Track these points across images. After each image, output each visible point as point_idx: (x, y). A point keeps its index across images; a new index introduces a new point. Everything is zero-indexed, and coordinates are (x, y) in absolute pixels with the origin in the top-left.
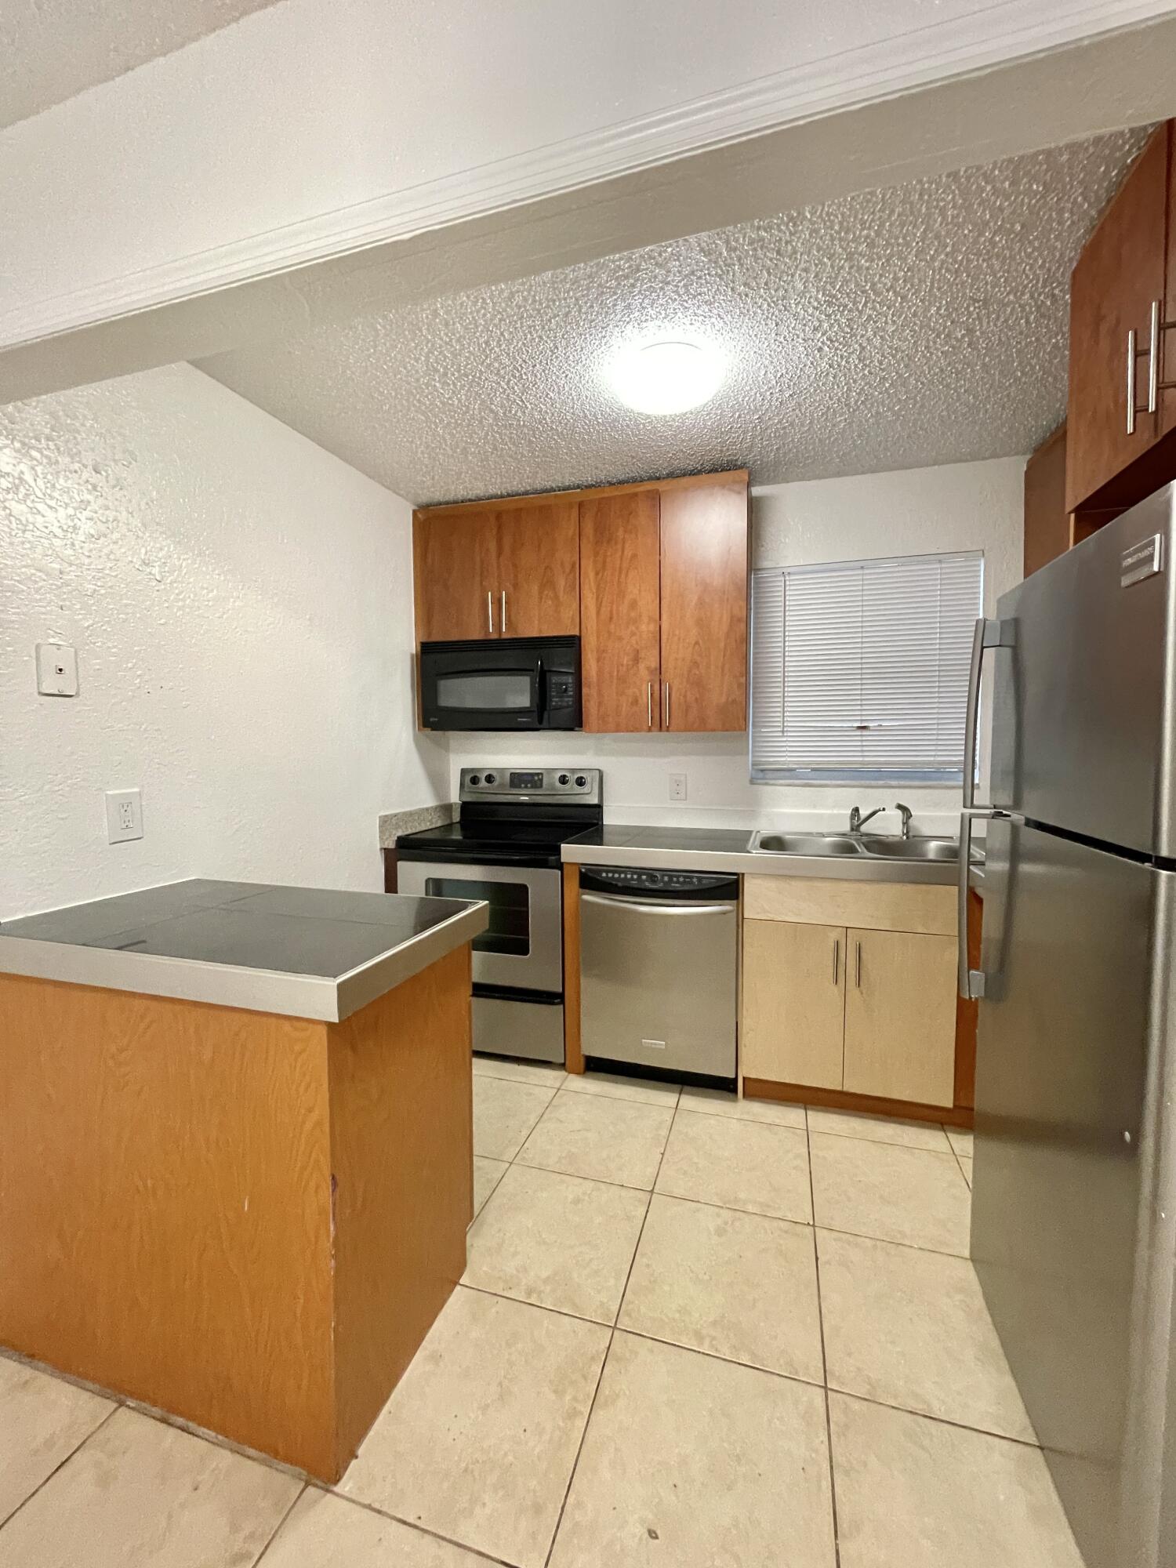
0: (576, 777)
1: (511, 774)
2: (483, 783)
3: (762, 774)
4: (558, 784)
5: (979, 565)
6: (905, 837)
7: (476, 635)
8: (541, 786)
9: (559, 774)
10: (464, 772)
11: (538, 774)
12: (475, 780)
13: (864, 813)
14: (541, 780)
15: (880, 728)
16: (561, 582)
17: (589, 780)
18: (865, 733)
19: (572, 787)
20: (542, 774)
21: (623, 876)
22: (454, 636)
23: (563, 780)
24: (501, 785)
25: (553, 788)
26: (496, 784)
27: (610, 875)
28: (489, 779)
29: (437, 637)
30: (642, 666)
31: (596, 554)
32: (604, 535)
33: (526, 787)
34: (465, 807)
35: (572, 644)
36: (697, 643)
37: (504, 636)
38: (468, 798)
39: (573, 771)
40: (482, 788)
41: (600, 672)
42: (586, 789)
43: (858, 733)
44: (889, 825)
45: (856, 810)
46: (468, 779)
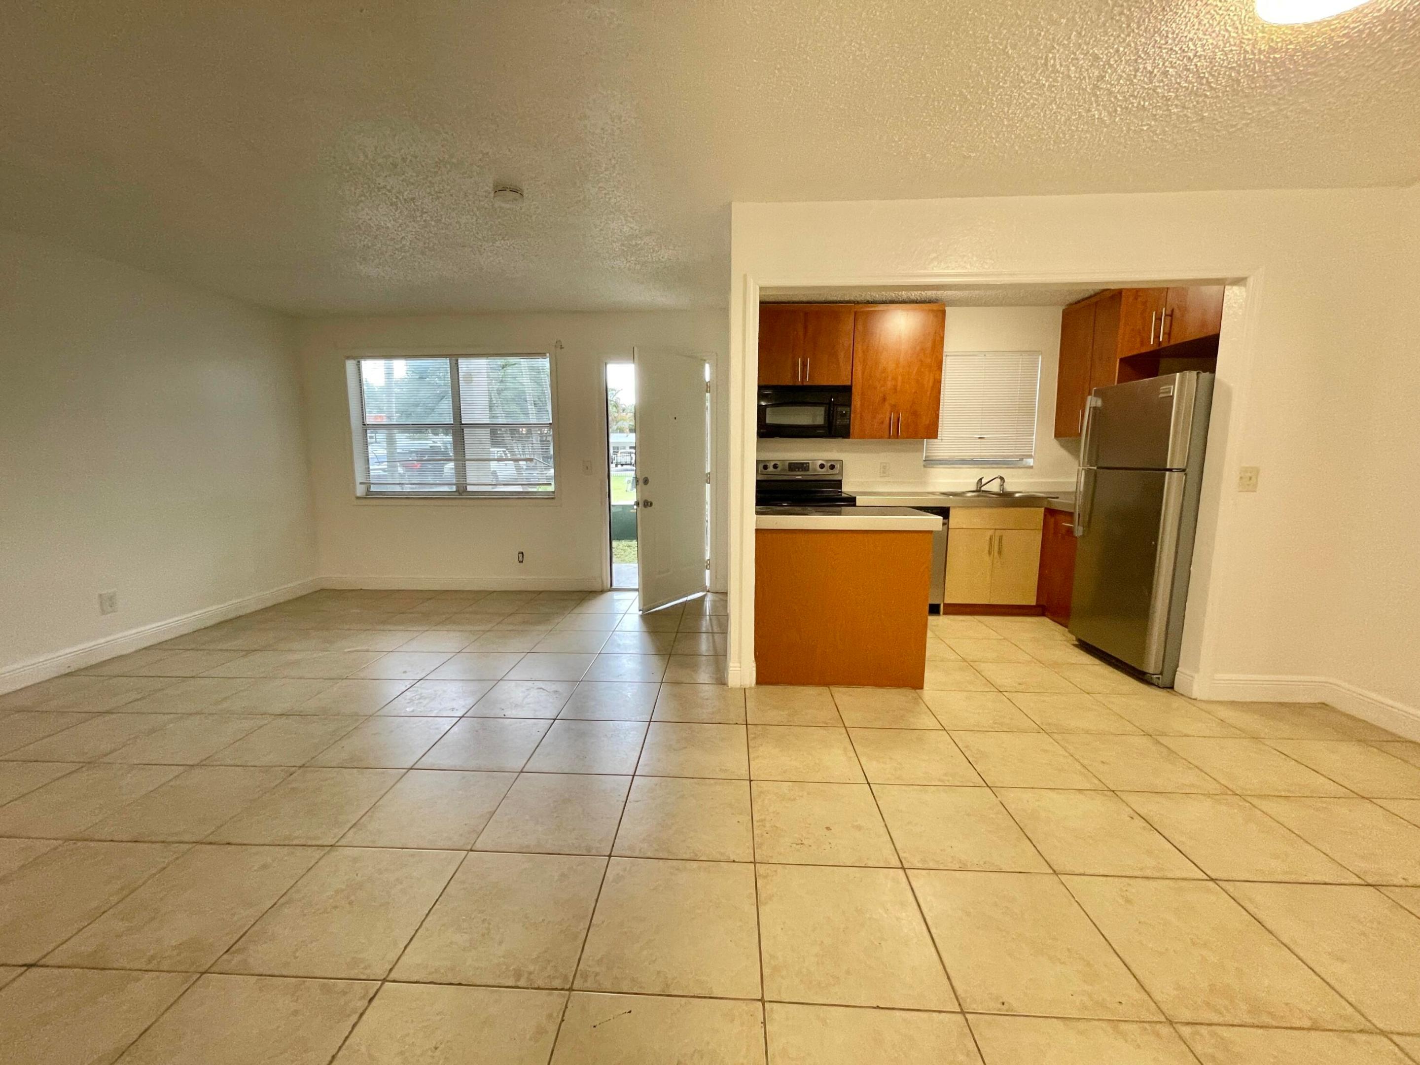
0: (829, 464)
1: (790, 463)
2: (771, 469)
3: (930, 462)
4: (818, 469)
5: (1038, 358)
6: (1002, 492)
7: (791, 383)
8: (808, 470)
9: (820, 463)
10: (758, 462)
11: (806, 463)
12: (765, 467)
13: (984, 481)
14: (808, 467)
15: (988, 438)
16: (842, 357)
17: (836, 467)
18: (983, 440)
19: (826, 470)
20: (809, 463)
23: (822, 466)
24: (783, 470)
25: (815, 470)
26: (779, 469)
28: (775, 466)
29: (771, 382)
30: (887, 403)
31: (864, 341)
33: (798, 470)
35: (846, 391)
36: (916, 392)
37: (806, 384)
38: (761, 478)
39: (827, 461)
40: (772, 472)
41: (862, 405)
42: (836, 471)
43: (979, 440)
44: (994, 487)
45: (981, 479)
46: (761, 466)
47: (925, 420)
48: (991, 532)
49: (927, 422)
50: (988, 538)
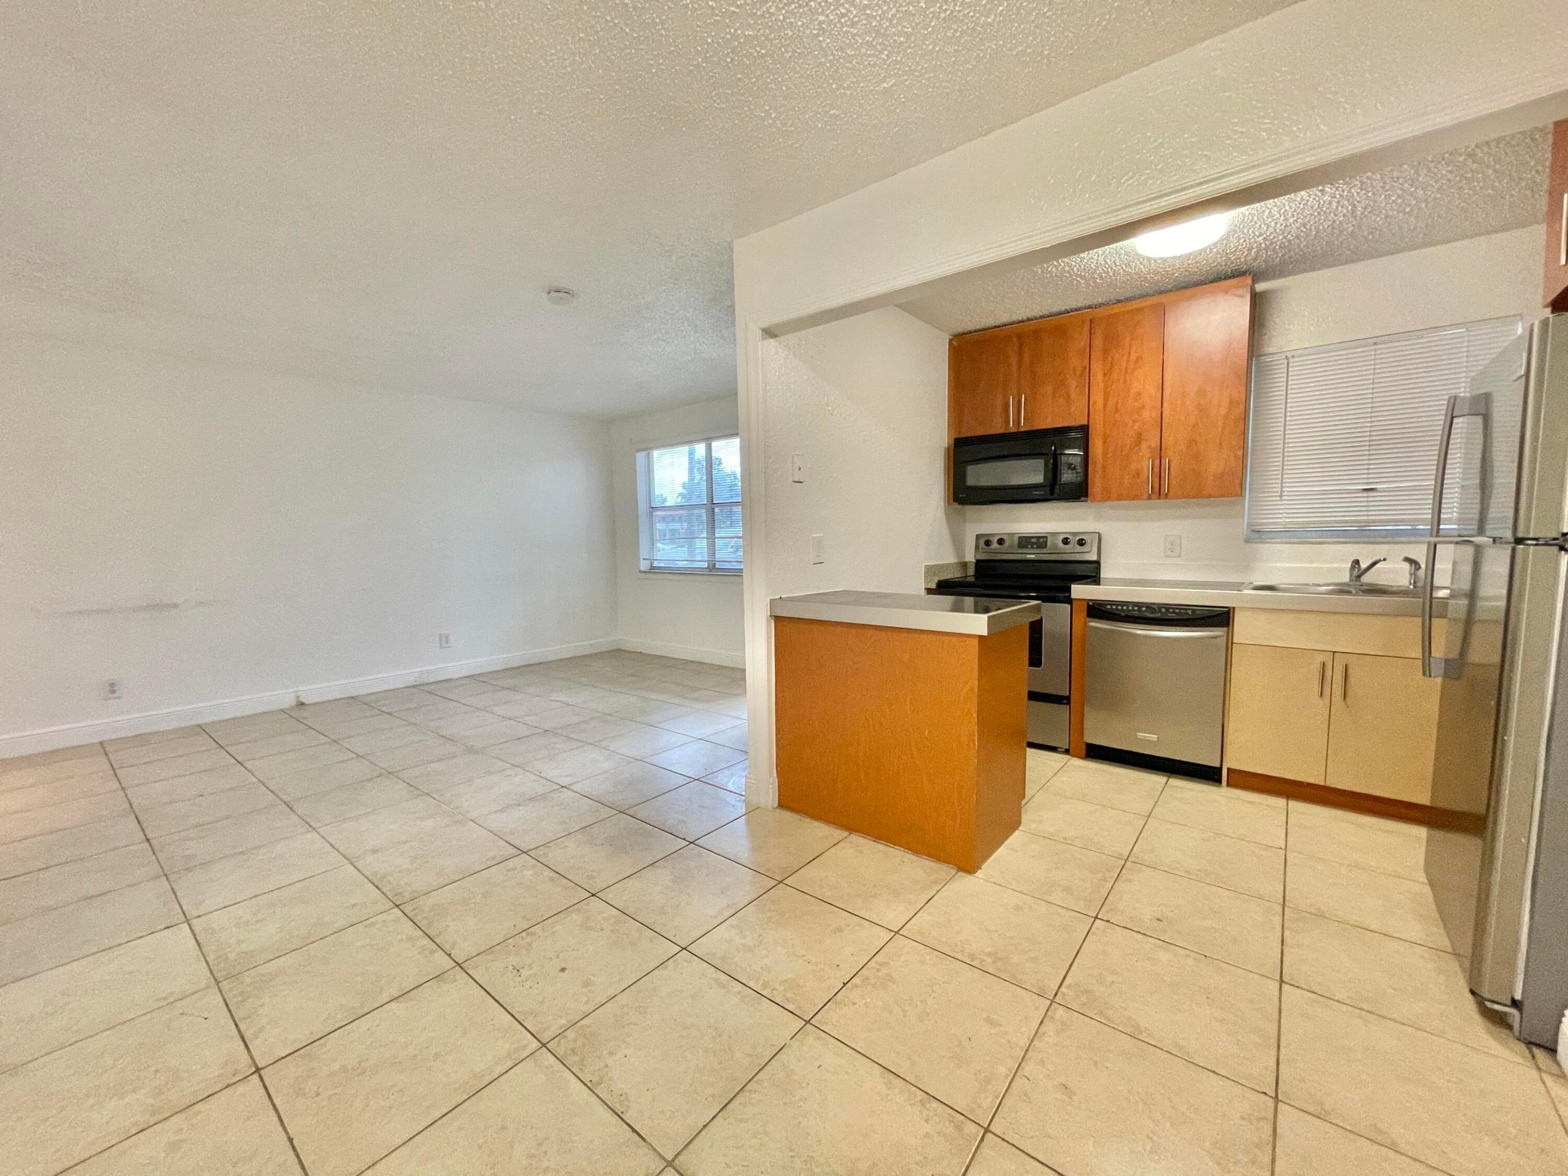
0: (1077, 538)
1: (1019, 537)
2: (995, 545)
3: (1257, 535)
4: (1061, 545)
6: (1412, 587)
7: (997, 429)
8: (1045, 546)
9: (1062, 537)
10: (978, 537)
11: (1043, 537)
12: (988, 543)
14: (1046, 542)
15: (1388, 489)
16: (1073, 384)
17: (1088, 541)
18: (1371, 494)
19: (1073, 546)
20: (1046, 537)
21: (1125, 608)
22: (981, 431)
23: (1066, 541)
24: (1011, 546)
25: (1056, 547)
26: (1006, 544)
27: (1114, 607)
28: (1001, 542)
29: (966, 433)
30: (1144, 445)
32: (1112, 341)
33: (1032, 547)
34: (978, 562)
35: (1081, 432)
36: (1195, 424)
37: (1022, 429)
38: (982, 557)
39: (1075, 534)
40: (996, 549)
41: (1105, 453)
42: (1085, 549)
43: (1365, 494)
44: (1399, 578)
45: (1357, 562)
46: (982, 542)
47: (1215, 466)
48: (1320, 658)
49: (1220, 469)
50: (1317, 666)
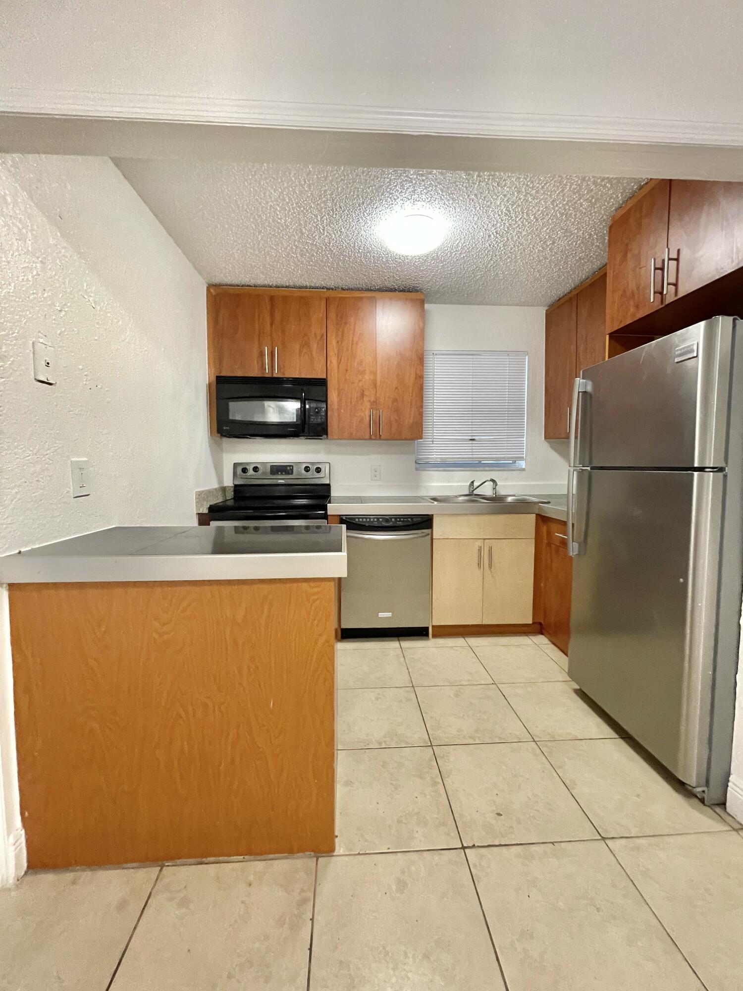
0: (315, 468)
1: (271, 466)
2: (251, 472)
3: (421, 465)
4: (303, 472)
5: (525, 359)
6: (494, 496)
7: (254, 372)
8: (292, 473)
9: (304, 466)
10: (236, 465)
11: (290, 466)
12: (245, 470)
13: (476, 484)
14: (292, 470)
15: (480, 440)
16: (314, 346)
17: (323, 470)
18: (474, 442)
19: (312, 473)
20: (293, 466)
22: (239, 374)
23: (307, 469)
24: (264, 473)
25: (299, 473)
26: (260, 472)
27: (361, 520)
28: (256, 469)
29: (225, 373)
30: (366, 399)
31: (338, 330)
32: (342, 319)
33: (282, 474)
34: (237, 488)
35: (322, 383)
36: (396, 388)
37: (275, 376)
38: (239, 482)
39: (313, 464)
40: (251, 475)
41: (339, 402)
42: (321, 475)
43: (470, 442)
44: (487, 490)
45: (473, 482)
46: (239, 470)
47: (408, 418)
48: (479, 543)
49: (411, 421)
50: (476, 549)
